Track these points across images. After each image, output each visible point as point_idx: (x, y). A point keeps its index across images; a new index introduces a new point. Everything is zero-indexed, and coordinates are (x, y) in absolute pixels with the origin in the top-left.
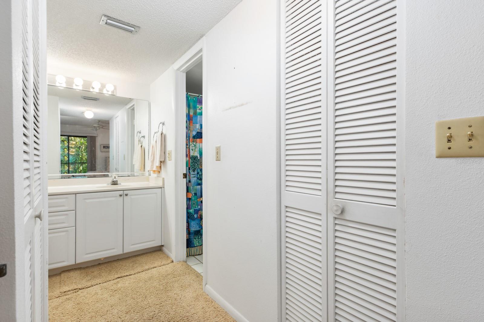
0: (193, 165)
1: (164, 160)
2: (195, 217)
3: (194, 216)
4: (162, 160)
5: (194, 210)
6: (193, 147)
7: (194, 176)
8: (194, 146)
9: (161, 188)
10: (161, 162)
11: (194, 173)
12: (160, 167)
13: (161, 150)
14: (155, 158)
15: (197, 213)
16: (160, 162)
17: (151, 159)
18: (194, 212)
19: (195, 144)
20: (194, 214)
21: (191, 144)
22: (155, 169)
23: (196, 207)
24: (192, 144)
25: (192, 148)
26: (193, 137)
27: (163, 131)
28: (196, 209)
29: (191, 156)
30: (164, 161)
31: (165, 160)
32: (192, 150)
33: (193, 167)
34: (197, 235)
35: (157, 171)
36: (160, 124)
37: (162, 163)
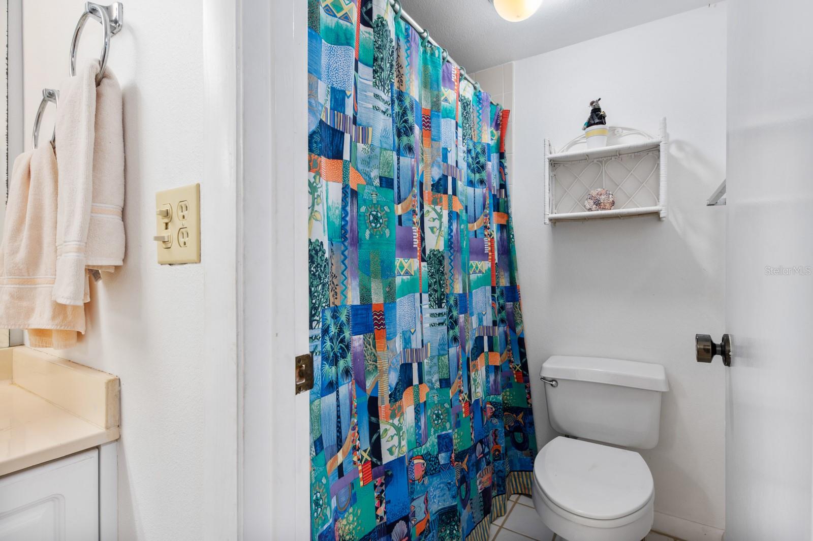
0: (435, 282)
1: (119, 263)
2: (442, 462)
3: (437, 458)
4: (107, 258)
5: (439, 437)
6: (434, 220)
7: (441, 320)
8: (436, 216)
9: (98, 448)
10: (93, 274)
11: (439, 311)
12: (89, 308)
13: (95, 193)
14: (47, 249)
15: (447, 447)
16: (83, 278)
17: (14, 252)
18: (439, 443)
19: (439, 211)
20: (439, 452)
21: (428, 211)
22: (42, 319)
23: (444, 428)
24: (430, 210)
25: (432, 224)
26: (433, 185)
27: (110, 65)
28: (444, 433)
29: (428, 252)
30: (117, 268)
31: (124, 260)
32: (432, 229)
33: (436, 291)
34: (447, 524)
35: (58, 331)
36: (91, 19)
37: (100, 285)
